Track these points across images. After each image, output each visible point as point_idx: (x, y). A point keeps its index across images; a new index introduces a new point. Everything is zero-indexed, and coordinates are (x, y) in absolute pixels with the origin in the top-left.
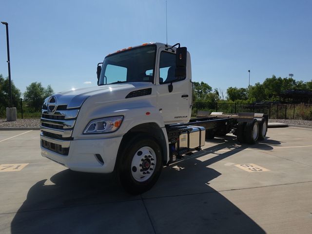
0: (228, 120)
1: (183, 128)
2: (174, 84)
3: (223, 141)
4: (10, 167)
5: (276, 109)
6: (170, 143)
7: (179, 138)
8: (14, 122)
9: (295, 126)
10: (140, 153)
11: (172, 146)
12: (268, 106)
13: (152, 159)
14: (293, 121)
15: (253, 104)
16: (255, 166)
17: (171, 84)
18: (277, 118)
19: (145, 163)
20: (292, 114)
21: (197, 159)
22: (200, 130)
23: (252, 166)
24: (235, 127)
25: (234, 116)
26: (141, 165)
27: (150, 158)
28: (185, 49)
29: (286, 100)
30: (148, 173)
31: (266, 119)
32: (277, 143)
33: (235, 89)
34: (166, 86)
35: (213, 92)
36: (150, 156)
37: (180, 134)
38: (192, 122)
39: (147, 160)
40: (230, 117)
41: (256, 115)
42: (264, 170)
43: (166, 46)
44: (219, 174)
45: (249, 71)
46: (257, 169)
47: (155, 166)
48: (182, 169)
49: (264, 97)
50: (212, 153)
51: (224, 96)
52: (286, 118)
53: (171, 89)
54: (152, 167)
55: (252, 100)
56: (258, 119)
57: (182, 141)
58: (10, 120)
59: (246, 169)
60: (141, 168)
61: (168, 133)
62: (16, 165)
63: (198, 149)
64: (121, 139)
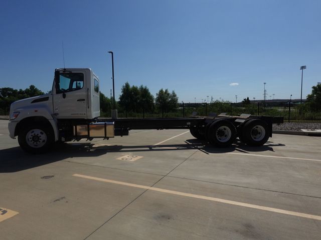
43: (65, 69)
64: (16, 123)
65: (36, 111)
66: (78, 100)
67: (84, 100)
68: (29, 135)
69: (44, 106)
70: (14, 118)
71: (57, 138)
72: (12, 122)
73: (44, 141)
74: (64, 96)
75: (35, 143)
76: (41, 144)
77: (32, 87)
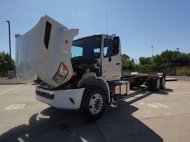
0: (142, 77)
1: (117, 82)
2: (112, 57)
3: (139, 89)
4: (16, 106)
5: (170, 70)
6: (110, 91)
7: (115, 88)
8: (13, 80)
9: (181, 80)
10: (94, 98)
11: (111, 93)
12: (165, 68)
13: (101, 101)
14: (180, 77)
15: (156, 67)
16: (160, 105)
17: (110, 57)
18: (170, 75)
19: (97, 103)
20: (179, 72)
21: (124, 100)
22: (127, 83)
23: (158, 105)
24: (146, 81)
25: (145, 75)
26: (94, 105)
27: (99, 100)
28: (118, 37)
29: (176, 64)
30: (99, 109)
31: (164, 76)
32: (171, 90)
33: (144, 58)
34: (107, 59)
35: (130, 60)
36: (99, 99)
37: (115, 86)
38: (122, 79)
39: (98, 102)
40: (143, 75)
41: (158, 74)
42: (165, 107)
43: (107, 35)
44: (138, 109)
45: (152, 47)
46: (161, 107)
47: (102, 105)
48: (116, 106)
49: (162, 62)
50: (133, 97)
51: (137, 62)
52: (176, 75)
53: (110, 60)
54: (101, 105)
55: (155, 65)
56: (160, 76)
57: (116, 90)
58: (10, 78)
59: (154, 106)
60: (95, 106)
61: (109, 86)
62: (19, 105)
63: (126, 95)
67: (119, 64)
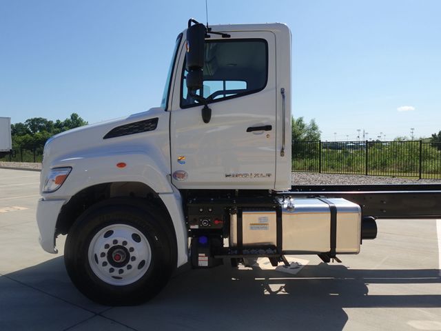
10: (108, 234)
22: (332, 211)
26: (103, 254)
27: (127, 247)
36: (124, 243)
54: (131, 263)
60: (105, 259)
64: (61, 203)
65: (121, 165)
66: (250, 130)
67: (268, 128)
68: (99, 245)
69: (144, 149)
70: (54, 186)
71: (182, 258)
72: (49, 200)
73: (142, 264)
74: (207, 116)
75: (116, 273)
76: (132, 275)
77: (74, 116)
